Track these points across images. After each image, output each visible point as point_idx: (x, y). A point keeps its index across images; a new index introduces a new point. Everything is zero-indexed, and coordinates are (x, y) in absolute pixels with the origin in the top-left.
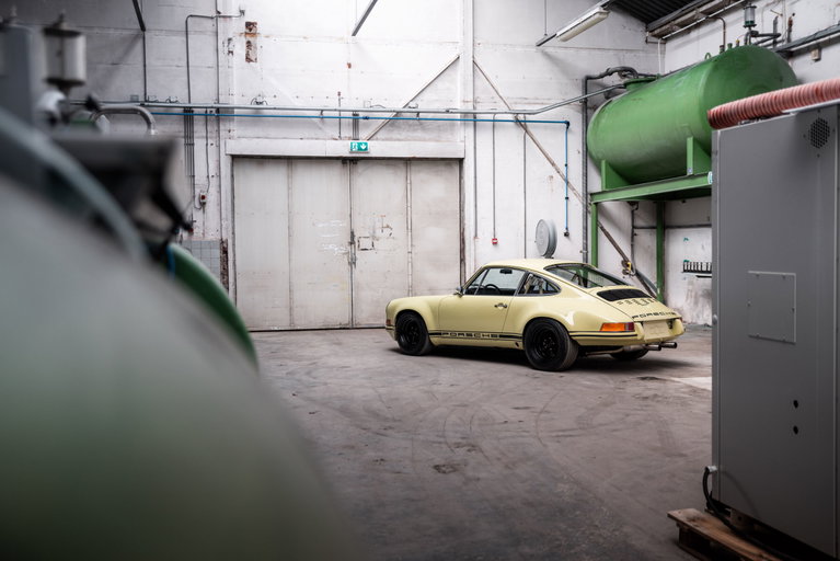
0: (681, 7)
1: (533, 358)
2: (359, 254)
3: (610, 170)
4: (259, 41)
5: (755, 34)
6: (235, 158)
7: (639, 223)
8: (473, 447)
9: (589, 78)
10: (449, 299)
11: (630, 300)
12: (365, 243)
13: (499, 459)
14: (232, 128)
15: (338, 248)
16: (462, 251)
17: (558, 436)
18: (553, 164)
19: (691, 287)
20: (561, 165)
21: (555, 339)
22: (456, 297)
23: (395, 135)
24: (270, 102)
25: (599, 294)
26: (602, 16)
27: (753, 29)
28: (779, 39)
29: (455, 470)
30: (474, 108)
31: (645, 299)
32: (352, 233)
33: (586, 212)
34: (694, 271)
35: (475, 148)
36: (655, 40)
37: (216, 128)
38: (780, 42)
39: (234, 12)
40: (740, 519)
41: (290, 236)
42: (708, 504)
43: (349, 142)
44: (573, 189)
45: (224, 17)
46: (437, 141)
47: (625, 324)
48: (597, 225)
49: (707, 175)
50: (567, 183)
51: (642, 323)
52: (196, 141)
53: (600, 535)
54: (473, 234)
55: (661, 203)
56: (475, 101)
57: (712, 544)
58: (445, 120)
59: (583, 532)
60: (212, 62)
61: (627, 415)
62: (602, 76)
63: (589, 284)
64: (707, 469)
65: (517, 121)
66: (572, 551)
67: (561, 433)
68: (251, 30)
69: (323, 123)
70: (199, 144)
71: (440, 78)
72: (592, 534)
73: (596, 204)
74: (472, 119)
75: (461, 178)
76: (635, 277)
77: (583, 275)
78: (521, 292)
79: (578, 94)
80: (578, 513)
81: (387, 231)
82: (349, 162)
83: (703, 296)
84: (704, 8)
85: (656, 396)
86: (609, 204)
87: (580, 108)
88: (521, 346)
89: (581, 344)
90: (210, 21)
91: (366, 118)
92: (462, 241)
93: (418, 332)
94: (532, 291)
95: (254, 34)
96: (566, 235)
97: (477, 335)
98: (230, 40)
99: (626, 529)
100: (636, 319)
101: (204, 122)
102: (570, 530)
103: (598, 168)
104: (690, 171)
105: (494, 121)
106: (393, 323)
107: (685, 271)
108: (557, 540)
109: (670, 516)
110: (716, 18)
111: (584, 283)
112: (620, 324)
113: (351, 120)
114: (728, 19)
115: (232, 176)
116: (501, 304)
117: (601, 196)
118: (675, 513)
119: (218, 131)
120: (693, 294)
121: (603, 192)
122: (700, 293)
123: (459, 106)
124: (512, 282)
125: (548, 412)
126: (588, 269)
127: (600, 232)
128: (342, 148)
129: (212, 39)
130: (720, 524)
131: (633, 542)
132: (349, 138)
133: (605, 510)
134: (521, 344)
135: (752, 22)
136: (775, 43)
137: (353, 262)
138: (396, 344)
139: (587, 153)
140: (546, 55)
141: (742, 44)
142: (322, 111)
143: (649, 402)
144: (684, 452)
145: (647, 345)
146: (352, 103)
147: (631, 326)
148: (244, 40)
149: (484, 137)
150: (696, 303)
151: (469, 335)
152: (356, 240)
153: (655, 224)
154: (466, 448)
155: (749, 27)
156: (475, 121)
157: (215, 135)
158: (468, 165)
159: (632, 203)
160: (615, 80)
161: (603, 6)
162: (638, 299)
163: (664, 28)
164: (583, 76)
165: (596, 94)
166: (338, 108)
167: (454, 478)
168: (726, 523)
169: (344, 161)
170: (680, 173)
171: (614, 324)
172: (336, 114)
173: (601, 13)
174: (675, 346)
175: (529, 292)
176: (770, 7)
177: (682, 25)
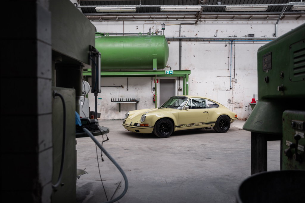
19: (103, 107)
49: (164, 71)
97: (196, 124)
104: (155, 69)
107: (112, 101)
116: (206, 112)
150: (107, 112)
151: (193, 125)
155: (163, 30)
163: (93, 17)
177: (105, 19)
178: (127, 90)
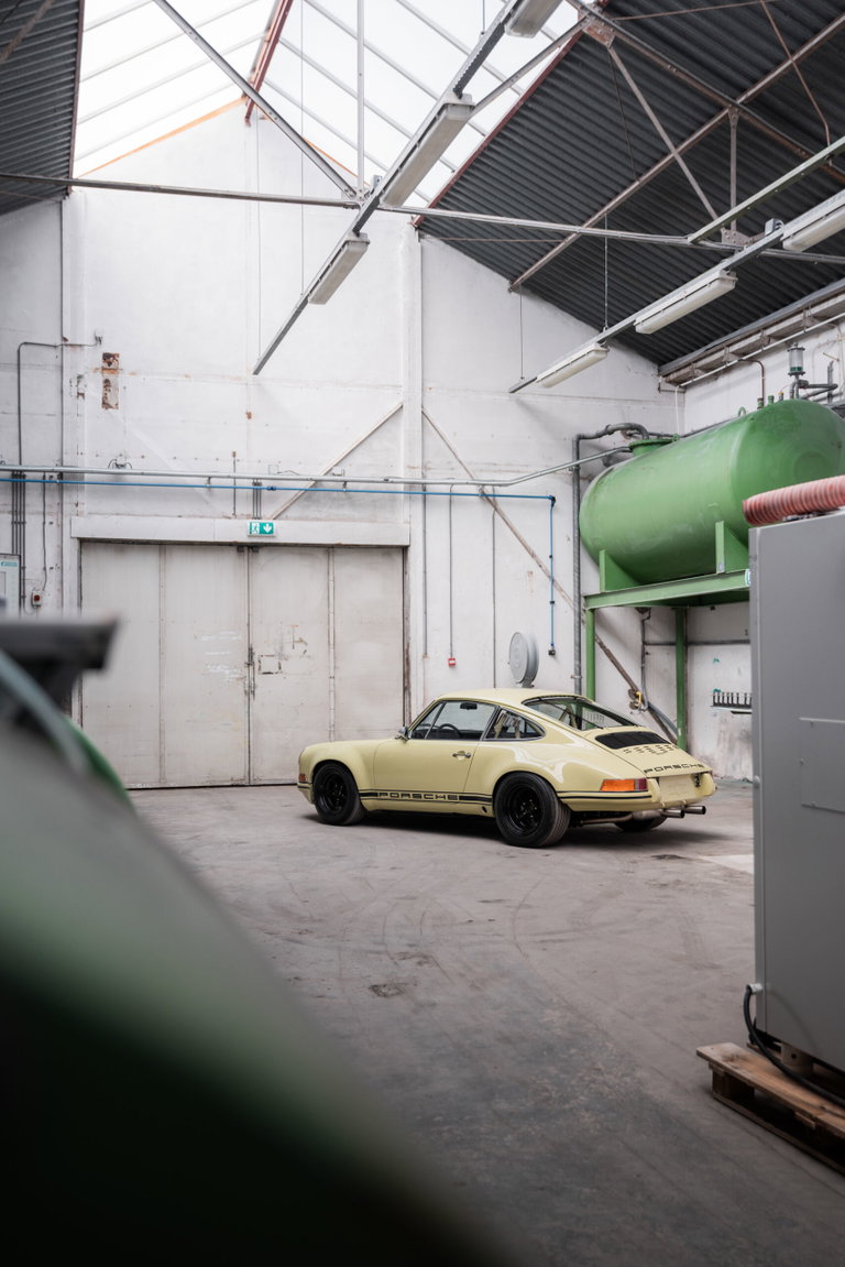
0: (706, 344)
1: (506, 828)
2: (259, 679)
3: (613, 565)
4: (120, 380)
5: (803, 385)
6: (84, 543)
7: (652, 637)
8: (425, 959)
9: (581, 438)
10: (389, 744)
11: (641, 747)
12: (269, 664)
13: (462, 975)
14: (80, 500)
15: (229, 671)
16: (406, 675)
17: (543, 941)
18: (533, 555)
19: (724, 727)
20: (544, 557)
21: (537, 802)
22: (399, 742)
23: (312, 511)
24: (136, 465)
25: (600, 739)
26: (599, 356)
27: (801, 377)
28: (835, 392)
29: (400, 992)
30: (424, 477)
31: (662, 745)
32: (250, 650)
33: (580, 621)
34: (728, 705)
35: (425, 531)
36: (671, 387)
37: (57, 500)
38: (837, 395)
39: (88, 339)
40: (794, 1056)
41: (161, 653)
42: (751, 1037)
43: (248, 522)
44: (561, 590)
45: (71, 345)
46: (371, 521)
47: (634, 781)
48: (594, 640)
49: (743, 572)
50: (553, 581)
51: (657, 779)
52: (28, 518)
53: (605, 1083)
54: (421, 653)
55: (681, 609)
56: (425, 467)
57: (757, 1092)
58: (382, 493)
59: (581, 1079)
60: (54, 407)
61: (639, 910)
62: (599, 436)
63: (584, 724)
64: (749, 988)
65: (483, 495)
66: (567, 1106)
67: (547, 938)
68: (110, 364)
69: (211, 495)
70: (33, 523)
71: (375, 435)
72: (594, 1081)
73: (593, 610)
74: (420, 491)
75: (404, 573)
76: (647, 713)
77: (576, 711)
78: (491, 735)
79: (566, 458)
80: (573, 1051)
81: (300, 648)
82: (248, 549)
83: (740, 739)
84: (736, 347)
85: (678, 882)
86: (611, 609)
87: (570, 479)
88: (490, 812)
89: (575, 808)
90: (52, 350)
91: (272, 489)
92: (407, 662)
93: (344, 792)
94: (505, 734)
95: (115, 370)
96: (552, 653)
97: (428, 796)
98: (80, 377)
99: (639, 1074)
100: (649, 774)
101: (40, 491)
102: (562, 1076)
103: (596, 561)
104: (720, 568)
105: (451, 494)
106: (309, 779)
107: (715, 704)
108: (547, 1090)
109: (700, 1055)
110: (752, 360)
111: (578, 722)
112: (628, 781)
113: (251, 491)
114: (767, 362)
115: (80, 568)
116: (462, 753)
117: (600, 599)
118: (706, 1050)
119: (61, 504)
120: (727, 736)
121: (602, 595)
122: (736, 735)
123: (402, 473)
124: (478, 720)
125: (529, 907)
126: (582, 704)
127: (599, 650)
128: (239, 531)
129: (54, 376)
130: (767, 1063)
131: (650, 1092)
132: (248, 517)
133: (610, 1046)
134: (489, 808)
135: (800, 369)
136: (830, 396)
137: (250, 692)
138: (312, 809)
139: (579, 539)
140: (522, 404)
141: (787, 397)
142: (210, 478)
143: (669, 891)
144: (717, 963)
145: (665, 810)
146: (250, 468)
147: (643, 784)
148: (100, 378)
149: (438, 516)
150: (731, 749)
151: (417, 796)
152: (255, 659)
153: (673, 639)
154: (416, 960)
155: (796, 375)
156: (425, 494)
157: (56, 509)
158: (415, 555)
159: (643, 610)
160: (617, 441)
161: (600, 342)
162: (652, 746)
163: (683, 372)
164: (574, 435)
165: (592, 460)
166: (234, 475)
167: (400, 1005)
168: (775, 1062)
169: (240, 547)
170: (706, 569)
171: (619, 780)
172: (230, 482)
173: (597, 351)
174: (704, 811)
175: (501, 736)
176: (823, 350)
177: (706, 369)
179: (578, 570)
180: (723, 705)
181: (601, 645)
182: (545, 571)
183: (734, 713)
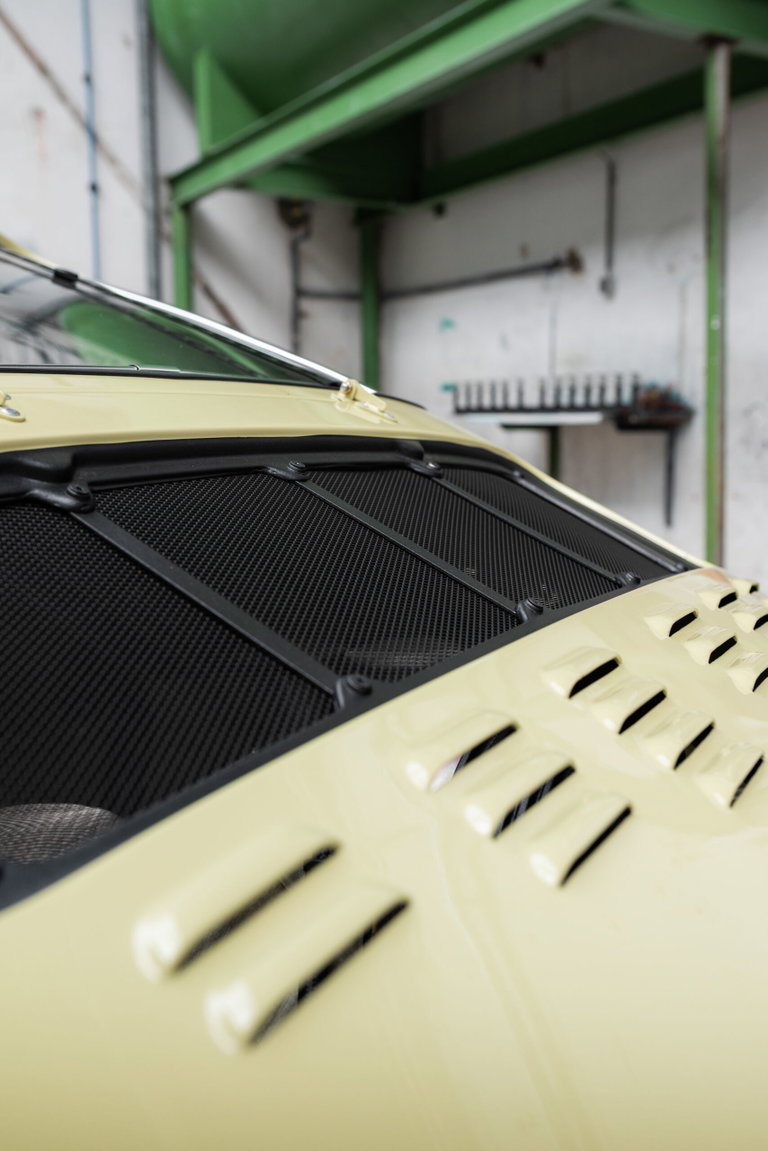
3: (225, 88)
7: (314, 280)
18: (43, 69)
20: (70, 74)
33: (157, 237)
34: (494, 410)
44: (113, 161)
48: (191, 279)
50: (94, 138)
73: (185, 208)
103: (188, 85)
107: (459, 412)
117: (201, 178)
121: (205, 163)
153: (354, 286)
178: (607, 287)
179: (150, 113)
180: (480, 410)
181: (209, 293)
182: (75, 113)
183: (508, 427)
